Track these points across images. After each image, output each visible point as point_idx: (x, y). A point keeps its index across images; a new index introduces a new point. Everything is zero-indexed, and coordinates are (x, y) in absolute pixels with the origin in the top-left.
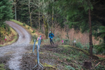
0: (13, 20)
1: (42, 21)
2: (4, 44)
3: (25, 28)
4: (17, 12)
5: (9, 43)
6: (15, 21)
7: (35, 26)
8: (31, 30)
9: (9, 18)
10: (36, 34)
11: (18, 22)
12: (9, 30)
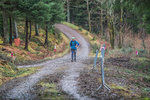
0: (65, 23)
1: (105, 24)
2: (54, 57)
3: (82, 34)
4: (71, 11)
5: (60, 55)
6: (68, 24)
7: (95, 31)
8: (90, 36)
9: (60, 20)
10: (97, 42)
11: (72, 25)
12: (59, 37)
